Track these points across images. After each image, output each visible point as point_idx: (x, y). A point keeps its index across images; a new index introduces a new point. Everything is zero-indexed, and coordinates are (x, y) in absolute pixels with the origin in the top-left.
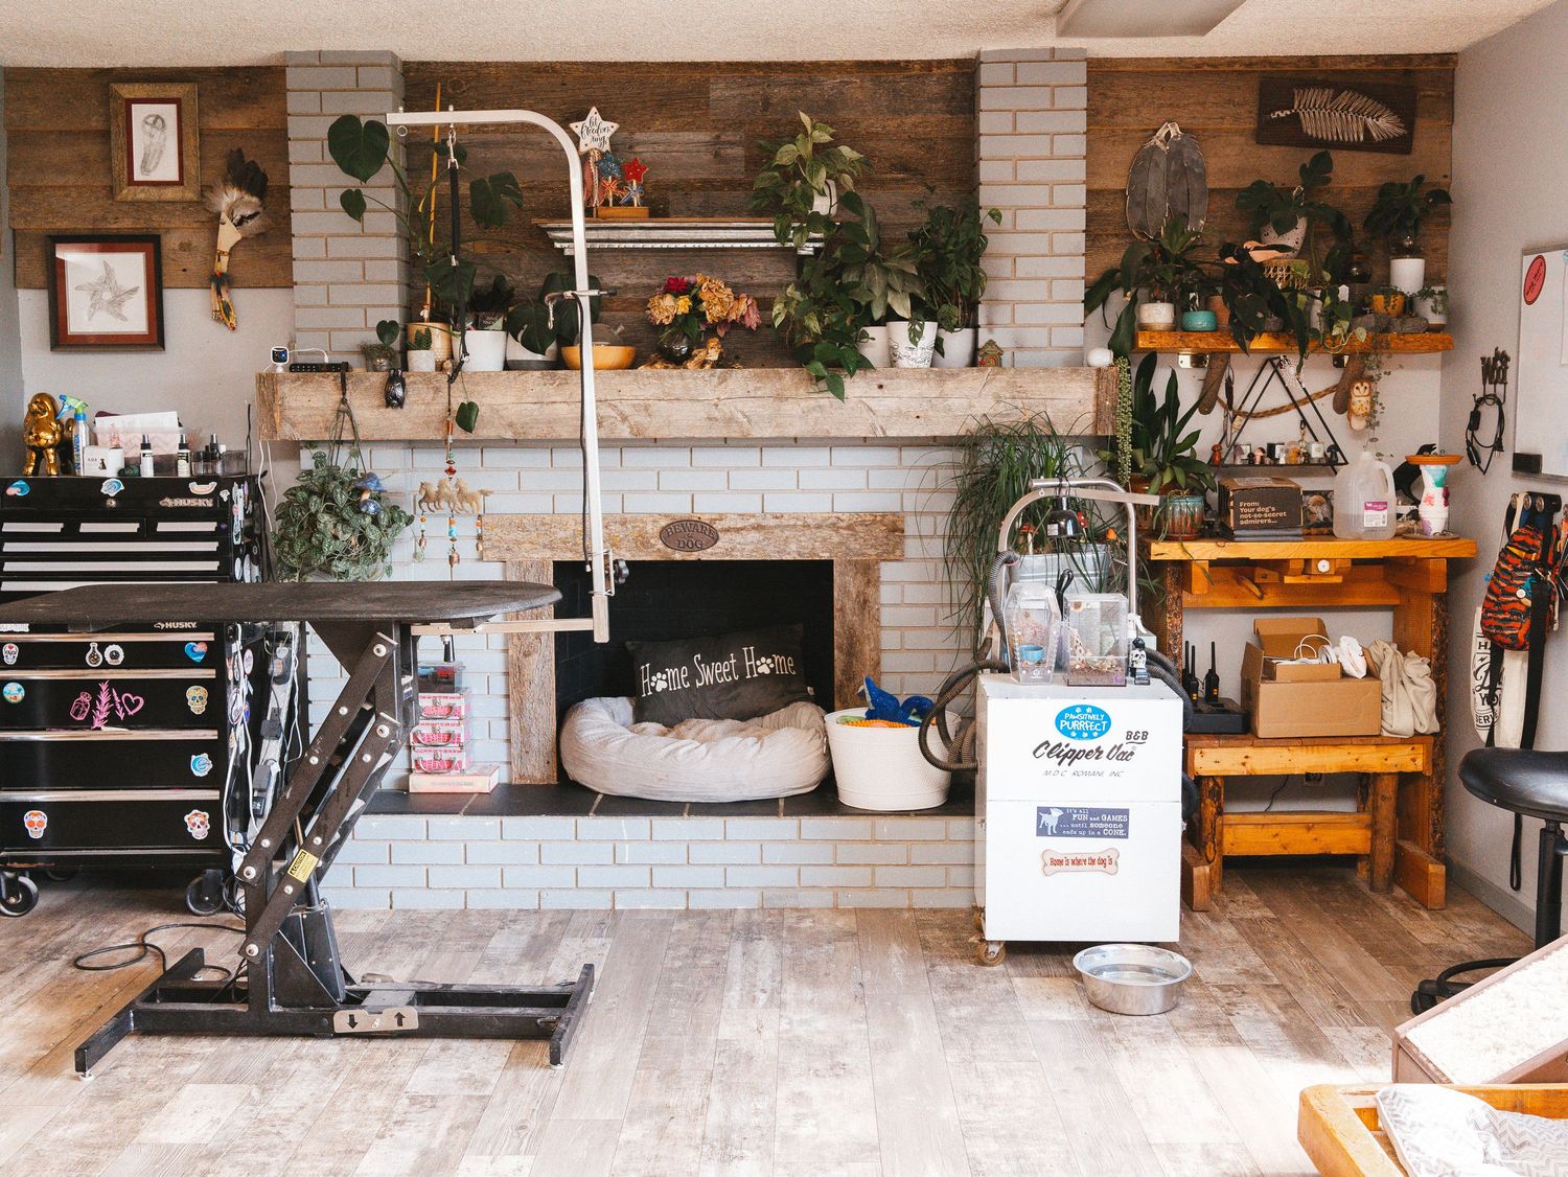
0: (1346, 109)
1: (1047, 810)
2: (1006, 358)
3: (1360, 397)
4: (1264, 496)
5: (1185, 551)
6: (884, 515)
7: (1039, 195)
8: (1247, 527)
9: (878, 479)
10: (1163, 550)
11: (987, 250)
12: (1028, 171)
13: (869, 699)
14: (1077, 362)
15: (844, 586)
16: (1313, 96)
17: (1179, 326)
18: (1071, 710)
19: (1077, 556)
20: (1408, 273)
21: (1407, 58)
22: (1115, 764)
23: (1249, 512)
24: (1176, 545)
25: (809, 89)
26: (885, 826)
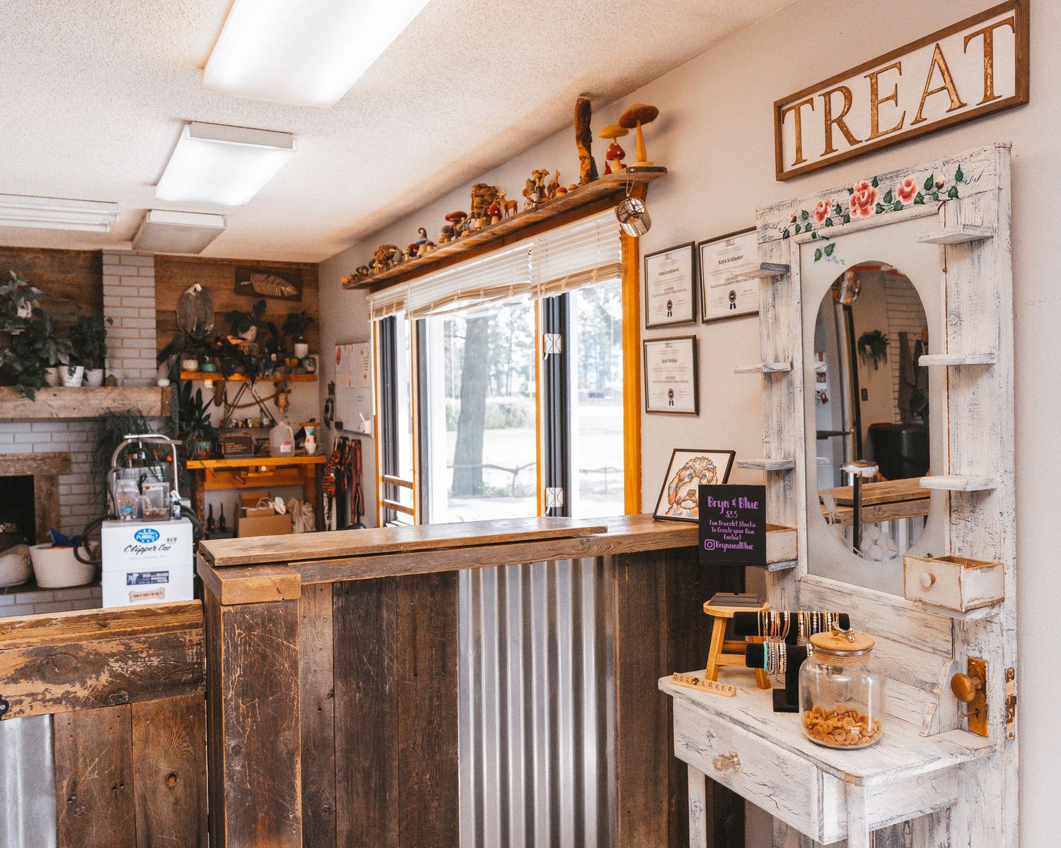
0: (273, 283)
1: (131, 574)
2: (119, 382)
3: (282, 399)
4: (237, 440)
5: (202, 464)
6: (60, 453)
7: (134, 313)
8: (228, 454)
9: (56, 437)
10: (192, 464)
11: (108, 335)
12: (126, 302)
13: (52, 538)
14: (153, 384)
15: (40, 487)
16: (258, 276)
17: (200, 370)
18: (142, 531)
19: (152, 468)
20: (301, 349)
21: (298, 264)
22: (162, 552)
23: (230, 447)
24: (198, 462)
25: (17, 259)
26: (60, 595)
